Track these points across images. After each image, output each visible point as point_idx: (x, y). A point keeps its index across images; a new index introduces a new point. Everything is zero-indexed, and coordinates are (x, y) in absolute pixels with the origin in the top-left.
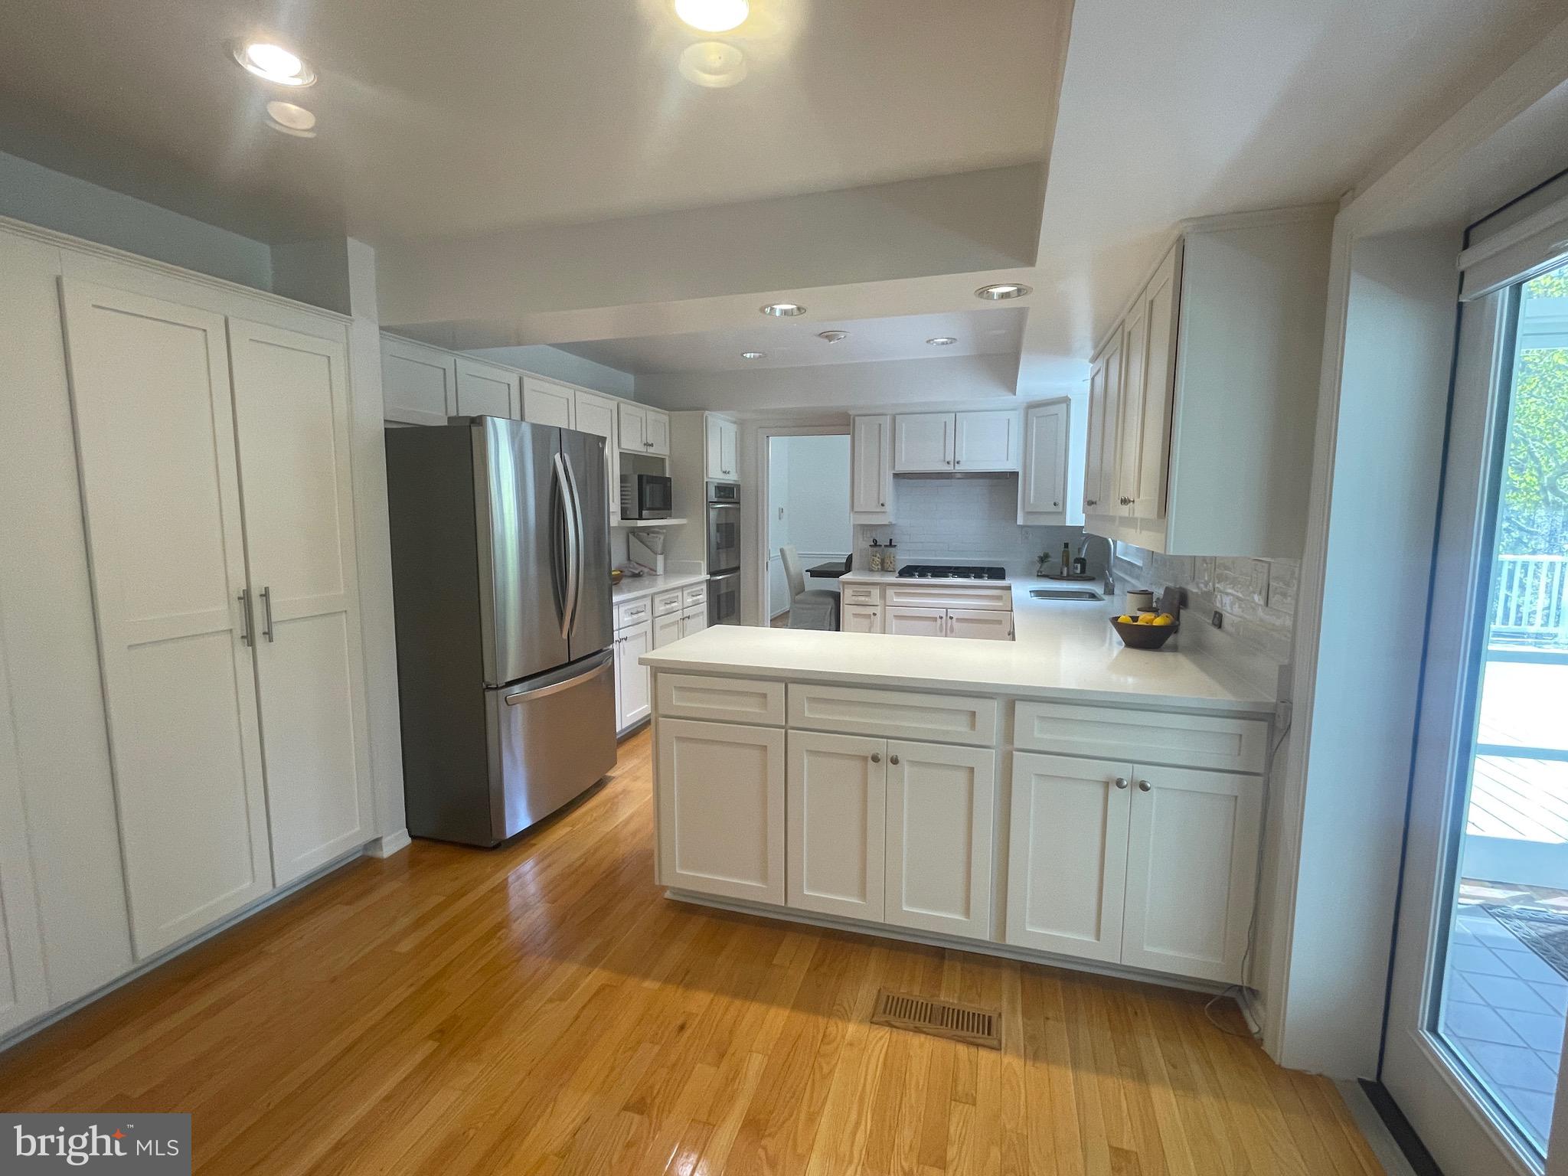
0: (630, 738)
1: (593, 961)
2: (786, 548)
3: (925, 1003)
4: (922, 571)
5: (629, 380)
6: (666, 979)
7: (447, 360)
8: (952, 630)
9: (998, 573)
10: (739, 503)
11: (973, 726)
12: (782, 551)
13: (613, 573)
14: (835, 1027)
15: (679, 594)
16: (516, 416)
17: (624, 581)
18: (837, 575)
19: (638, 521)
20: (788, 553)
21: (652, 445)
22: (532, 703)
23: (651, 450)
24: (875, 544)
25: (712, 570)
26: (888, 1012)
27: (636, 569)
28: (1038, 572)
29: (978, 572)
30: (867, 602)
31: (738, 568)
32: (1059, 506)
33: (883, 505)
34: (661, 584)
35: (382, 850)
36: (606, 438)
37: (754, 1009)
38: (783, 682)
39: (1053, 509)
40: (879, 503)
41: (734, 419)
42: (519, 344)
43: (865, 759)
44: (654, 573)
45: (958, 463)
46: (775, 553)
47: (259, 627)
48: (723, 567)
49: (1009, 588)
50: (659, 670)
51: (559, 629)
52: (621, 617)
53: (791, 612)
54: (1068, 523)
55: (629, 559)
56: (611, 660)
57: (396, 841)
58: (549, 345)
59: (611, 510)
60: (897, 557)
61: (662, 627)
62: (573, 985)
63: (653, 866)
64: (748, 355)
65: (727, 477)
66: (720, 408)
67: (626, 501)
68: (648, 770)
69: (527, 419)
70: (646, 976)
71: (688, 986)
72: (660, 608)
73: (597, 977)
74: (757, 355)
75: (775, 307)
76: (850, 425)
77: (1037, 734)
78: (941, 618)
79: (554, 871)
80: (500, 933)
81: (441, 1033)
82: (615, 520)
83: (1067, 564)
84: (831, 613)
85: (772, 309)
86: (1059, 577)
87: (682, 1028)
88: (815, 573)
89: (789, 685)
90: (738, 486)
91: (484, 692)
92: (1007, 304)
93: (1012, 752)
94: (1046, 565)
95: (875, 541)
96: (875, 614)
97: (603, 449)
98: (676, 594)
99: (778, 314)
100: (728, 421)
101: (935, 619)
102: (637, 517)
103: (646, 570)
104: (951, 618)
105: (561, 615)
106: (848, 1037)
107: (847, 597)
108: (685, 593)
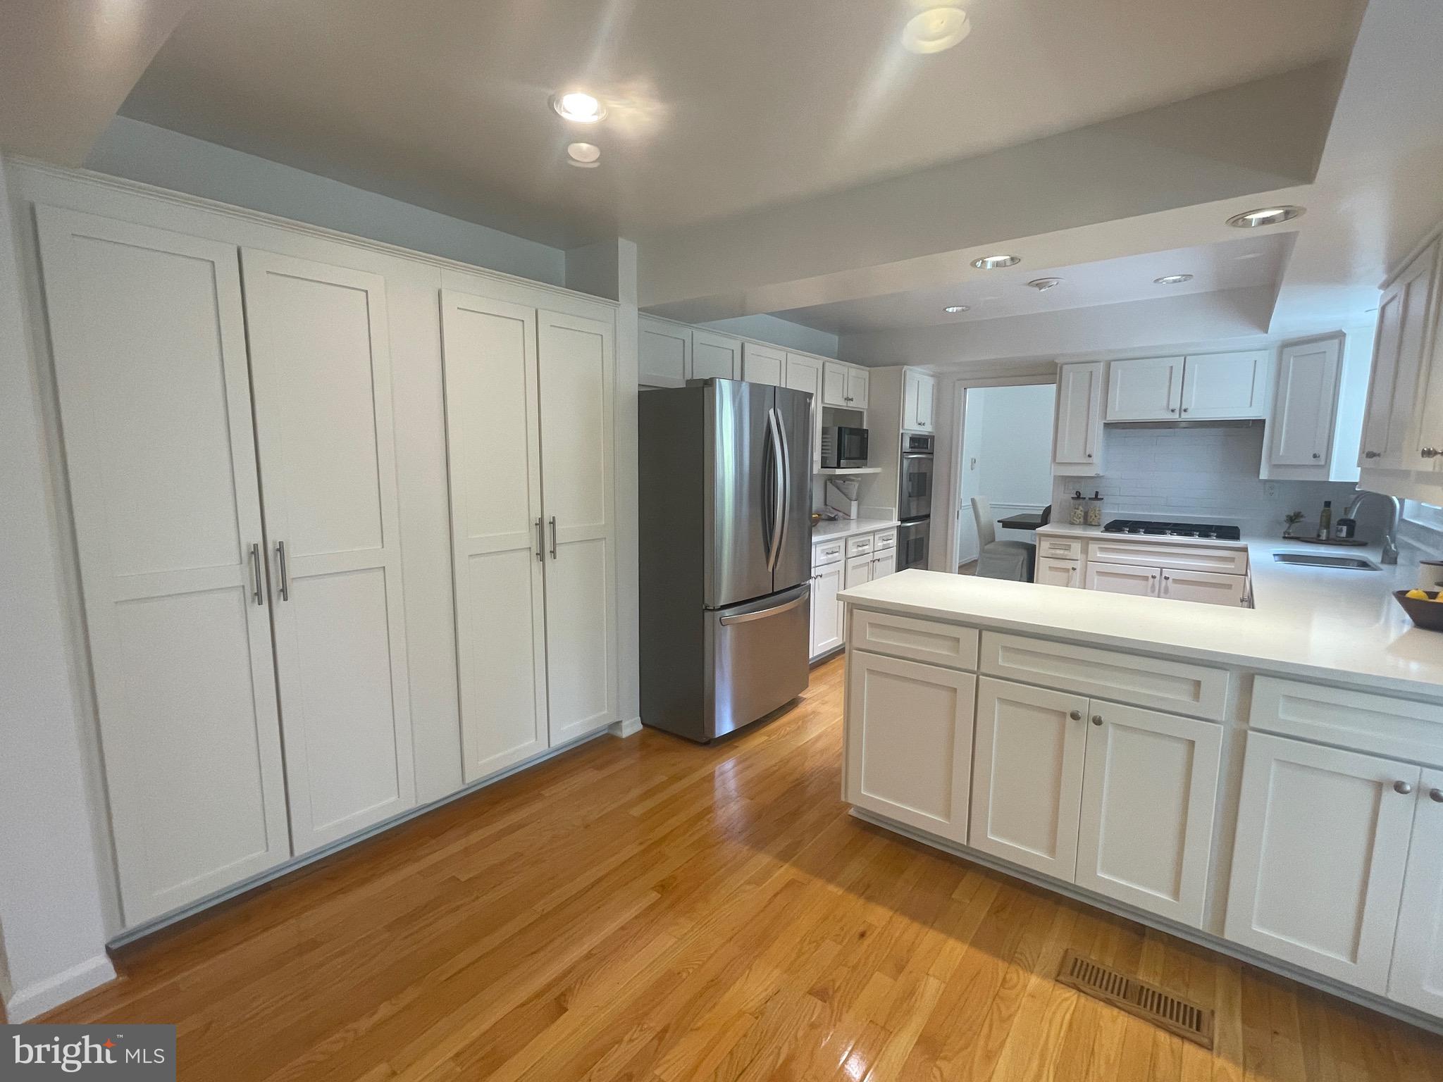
0: (821, 665)
1: (785, 856)
2: (977, 498)
3: (1119, 976)
4: (1134, 526)
5: (833, 340)
6: (849, 887)
7: (685, 332)
8: (1166, 591)
9: (1231, 532)
10: (932, 453)
11: (1196, 696)
12: (973, 500)
13: (814, 516)
14: (1016, 975)
15: (871, 538)
16: (737, 376)
17: (821, 524)
18: (1033, 526)
19: (837, 470)
20: (979, 506)
21: (852, 400)
22: (739, 626)
23: (851, 404)
24: (1078, 496)
25: (904, 517)
26: (1075, 973)
27: (832, 513)
28: (1284, 533)
29: (1205, 531)
30: (1067, 555)
31: (928, 516)
32: (1322, 458)
33: (1090, 456)
34: (854, 528)
35: (621, 731)
36: (812, 394)
37: (931, 937)
38: (977, 628)
39: (1312, 461)
40: (1085, 453)
41: (932, 373)
42: (743, 315)
43: (1063, 714)
44: (848, 517)
45: (1185, 410)
46: (967, 503)
47: (548, 547)
48: (914, 513)
49: (1245, 550)
50: (853, 607)
51: (765, 562)
52: (818, 556)
53: (979, 561)
54: (1333, 478)
55: (826, 504)
56: (808, 593)
57: (631, 726)
58: (767, 314)
59: (814, 459)
60: (1103, 511)
61: (854, 568)
62: (767, 873)
63: (839, 784)
64: (950, 310)
65: (921, 428)
66: (920, 363)
67: (827, 451)
68: (838, 695)
69: (747, 378)
70: (830, 880)
71: (870, 899)
72: (853, 550)
73: (786, 872)
74: (960, 308)
75: (986, 259)
76: (1056, 374)
77: (1281, 716)
78: (1154, 577)
79: (750, 774)
80: (709, 816)
81: (663, 887)
82: (817, 468)
83: (1328, 527)
84: (1022, 563)
85: (983, 262)
86: (1317, 541)
87: (862, 935)
88: (1007, 524)
89: (984, 633)
90: (933, 438)
91: (703, 613)
92: (1270, 229)
93: (1245, 732)
94: (1295, 525)
95: (1078, 494)
96: (1074, 569)
97: (810, 404)
98: (869, 538)
99: (989, 266)
100: (924, 374)
101: (1146, 578)
102: (836, 466)
103: (841, 514)
104: (1167, 578)
105: (768, 551)
106: (1030, 988)
107: (1043, 548)
108: (877, 537)
